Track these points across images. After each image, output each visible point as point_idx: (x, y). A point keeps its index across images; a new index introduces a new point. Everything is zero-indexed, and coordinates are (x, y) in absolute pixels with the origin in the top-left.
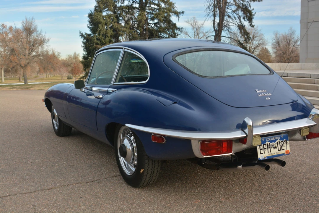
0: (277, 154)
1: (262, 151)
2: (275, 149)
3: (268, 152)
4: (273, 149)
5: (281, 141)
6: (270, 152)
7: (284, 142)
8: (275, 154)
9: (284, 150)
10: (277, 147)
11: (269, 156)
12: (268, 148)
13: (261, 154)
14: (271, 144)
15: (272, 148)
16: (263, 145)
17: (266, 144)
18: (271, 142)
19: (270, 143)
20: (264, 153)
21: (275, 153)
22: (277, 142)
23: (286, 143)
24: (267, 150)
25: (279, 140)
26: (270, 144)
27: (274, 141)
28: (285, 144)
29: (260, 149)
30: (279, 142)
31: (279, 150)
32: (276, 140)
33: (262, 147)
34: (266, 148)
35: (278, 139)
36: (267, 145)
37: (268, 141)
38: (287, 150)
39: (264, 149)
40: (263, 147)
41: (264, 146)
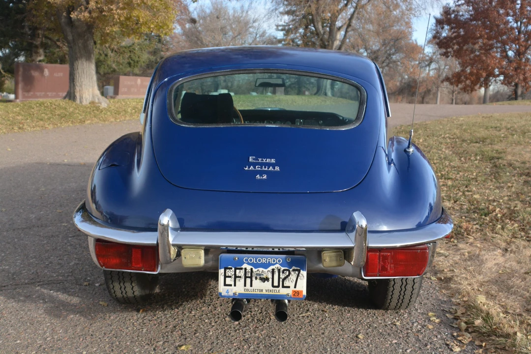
0: (267, 293)
1: (229, 281)
2: (264, 282)
3: (245, 286)
4: (258, 280)
5: (283, 268)
6: (251, 286)
7: (292, 273)
8: (261, 293)
9: (289, 287)
10: (271, 280)
11: (246, 292)
12: (246, 277)
13: (225, 285)
14: (254, 270)
15: (256, 278)
16: (233, 269)
17: (242, 269)
18: (256, 266)
19: (252, 267)
20: (235, 285)
21: (262, 291)
22: (273, 270)
23: (298, 276)
24: (242, 280)
25: (277, 265)
26: (252, 269)
27: (266, 266)
28: (293, 276)
29: (225, 277)
30: (279, 270)
31: (273, 286)
32: (270, 265)
33: (230, 273)
34: (240, 277)
35: (276, 263)
36: (244, 270)
37: (249, 264)
38: (298, 289)
39: (236, 277)
40: (233, 273)
41: (238, 271)
